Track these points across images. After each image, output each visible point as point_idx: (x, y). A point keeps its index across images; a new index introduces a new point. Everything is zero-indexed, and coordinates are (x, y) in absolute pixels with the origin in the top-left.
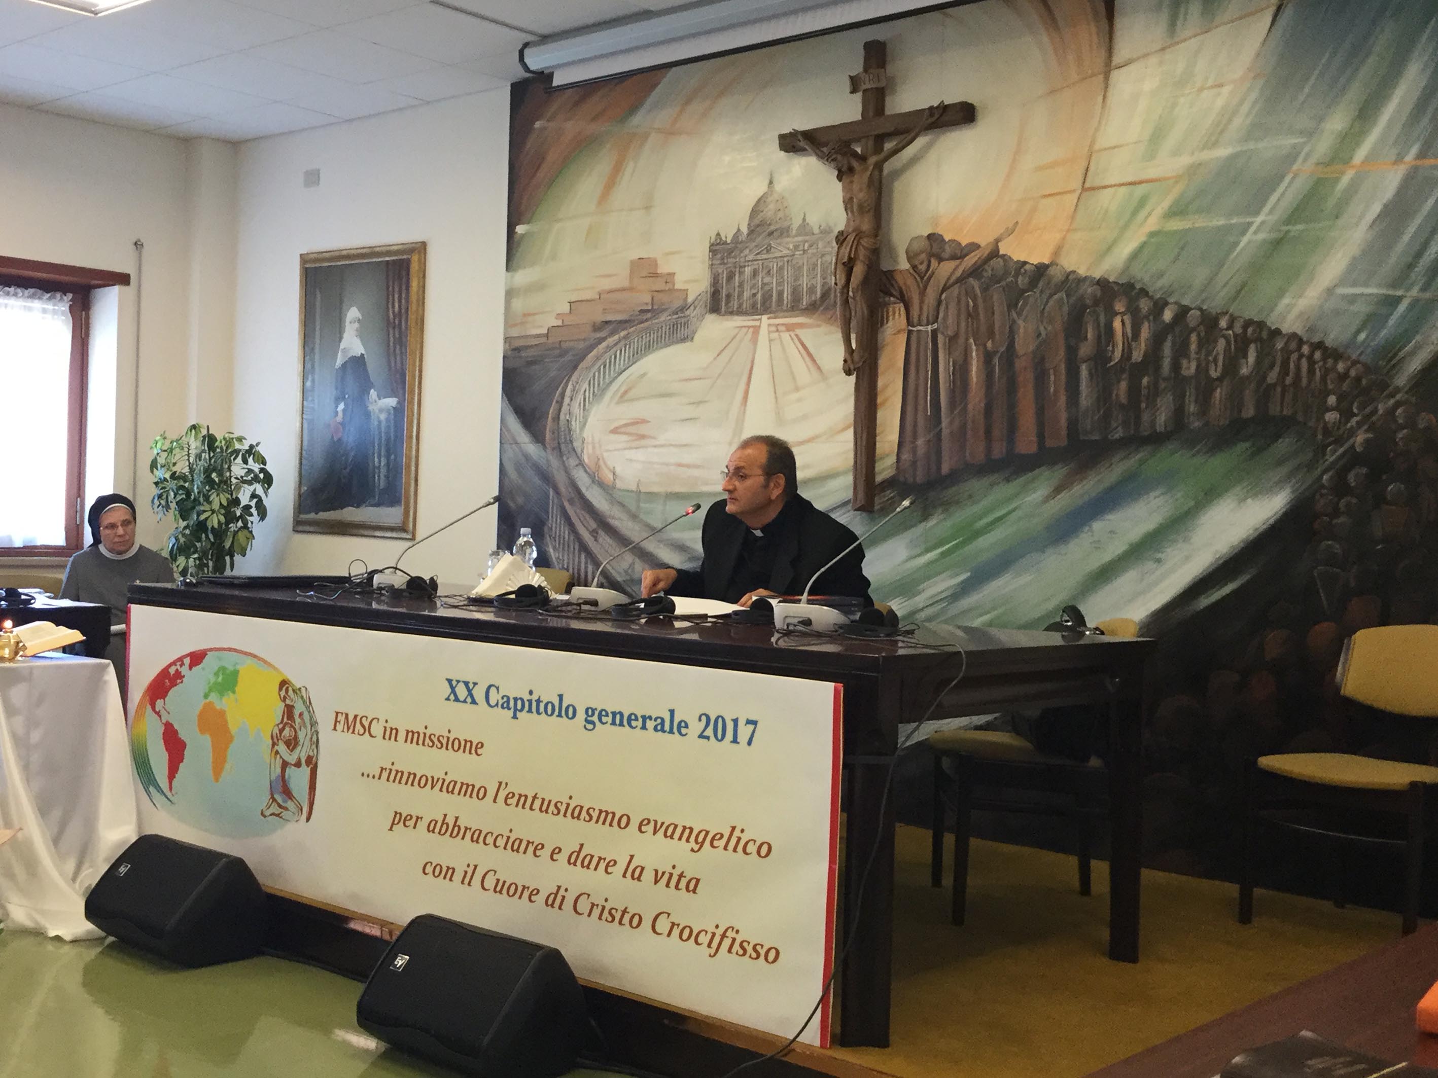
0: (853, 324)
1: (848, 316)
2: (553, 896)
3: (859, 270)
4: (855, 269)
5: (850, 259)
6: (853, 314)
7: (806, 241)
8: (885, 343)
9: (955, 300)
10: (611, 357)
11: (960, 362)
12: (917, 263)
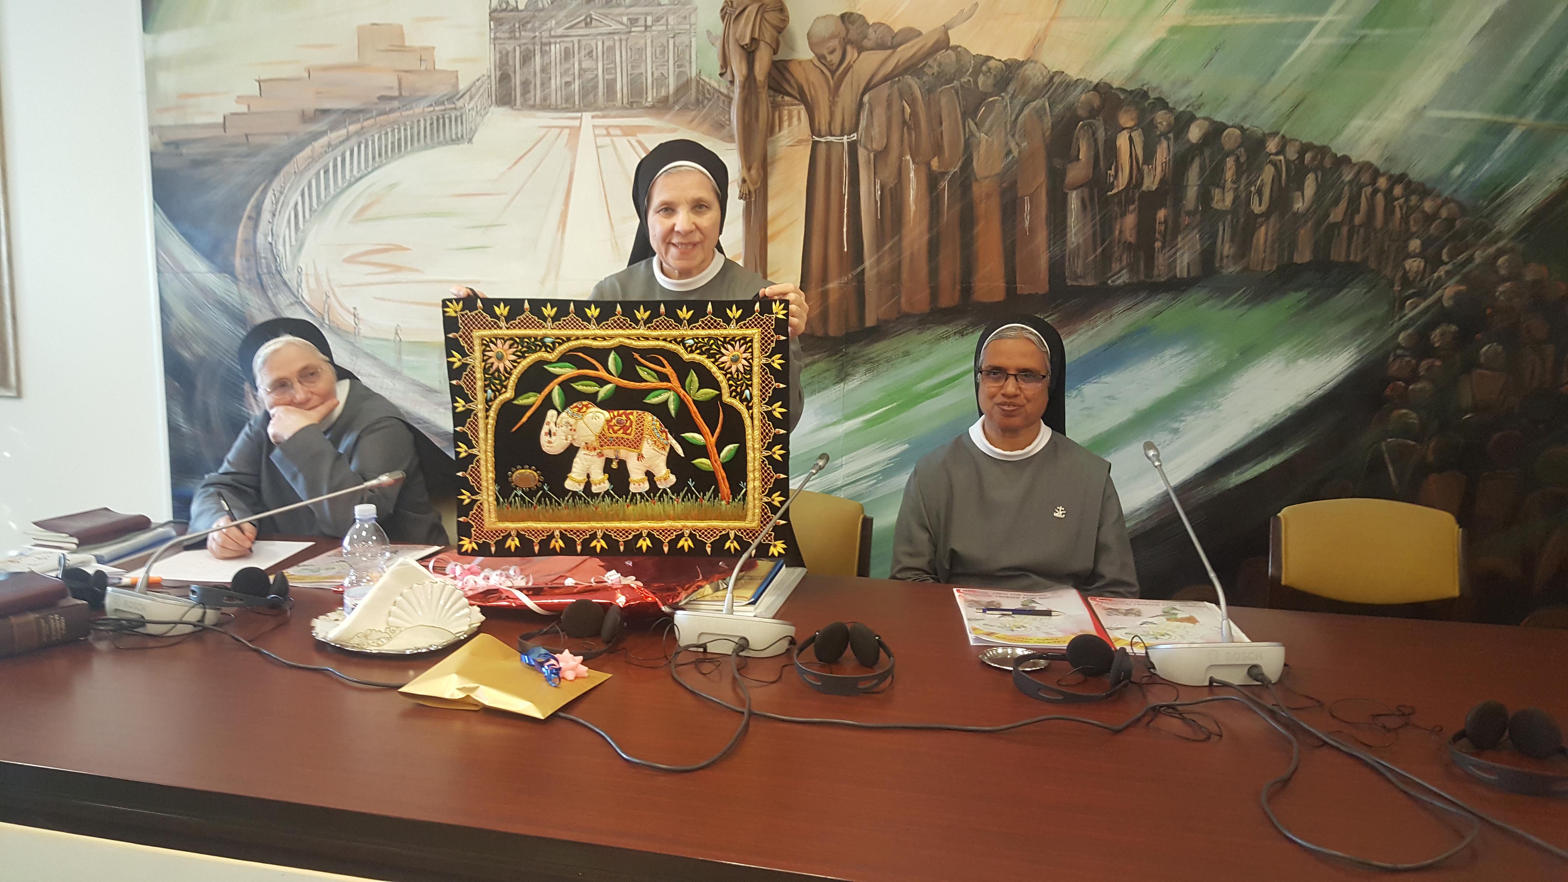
3: (765, 56)
4: (758, 55)
5: (752, 40)
8: (777, 157)
9: (884, 103)
10: (336, 159)
11: (892, 185)
12: (825, 52)
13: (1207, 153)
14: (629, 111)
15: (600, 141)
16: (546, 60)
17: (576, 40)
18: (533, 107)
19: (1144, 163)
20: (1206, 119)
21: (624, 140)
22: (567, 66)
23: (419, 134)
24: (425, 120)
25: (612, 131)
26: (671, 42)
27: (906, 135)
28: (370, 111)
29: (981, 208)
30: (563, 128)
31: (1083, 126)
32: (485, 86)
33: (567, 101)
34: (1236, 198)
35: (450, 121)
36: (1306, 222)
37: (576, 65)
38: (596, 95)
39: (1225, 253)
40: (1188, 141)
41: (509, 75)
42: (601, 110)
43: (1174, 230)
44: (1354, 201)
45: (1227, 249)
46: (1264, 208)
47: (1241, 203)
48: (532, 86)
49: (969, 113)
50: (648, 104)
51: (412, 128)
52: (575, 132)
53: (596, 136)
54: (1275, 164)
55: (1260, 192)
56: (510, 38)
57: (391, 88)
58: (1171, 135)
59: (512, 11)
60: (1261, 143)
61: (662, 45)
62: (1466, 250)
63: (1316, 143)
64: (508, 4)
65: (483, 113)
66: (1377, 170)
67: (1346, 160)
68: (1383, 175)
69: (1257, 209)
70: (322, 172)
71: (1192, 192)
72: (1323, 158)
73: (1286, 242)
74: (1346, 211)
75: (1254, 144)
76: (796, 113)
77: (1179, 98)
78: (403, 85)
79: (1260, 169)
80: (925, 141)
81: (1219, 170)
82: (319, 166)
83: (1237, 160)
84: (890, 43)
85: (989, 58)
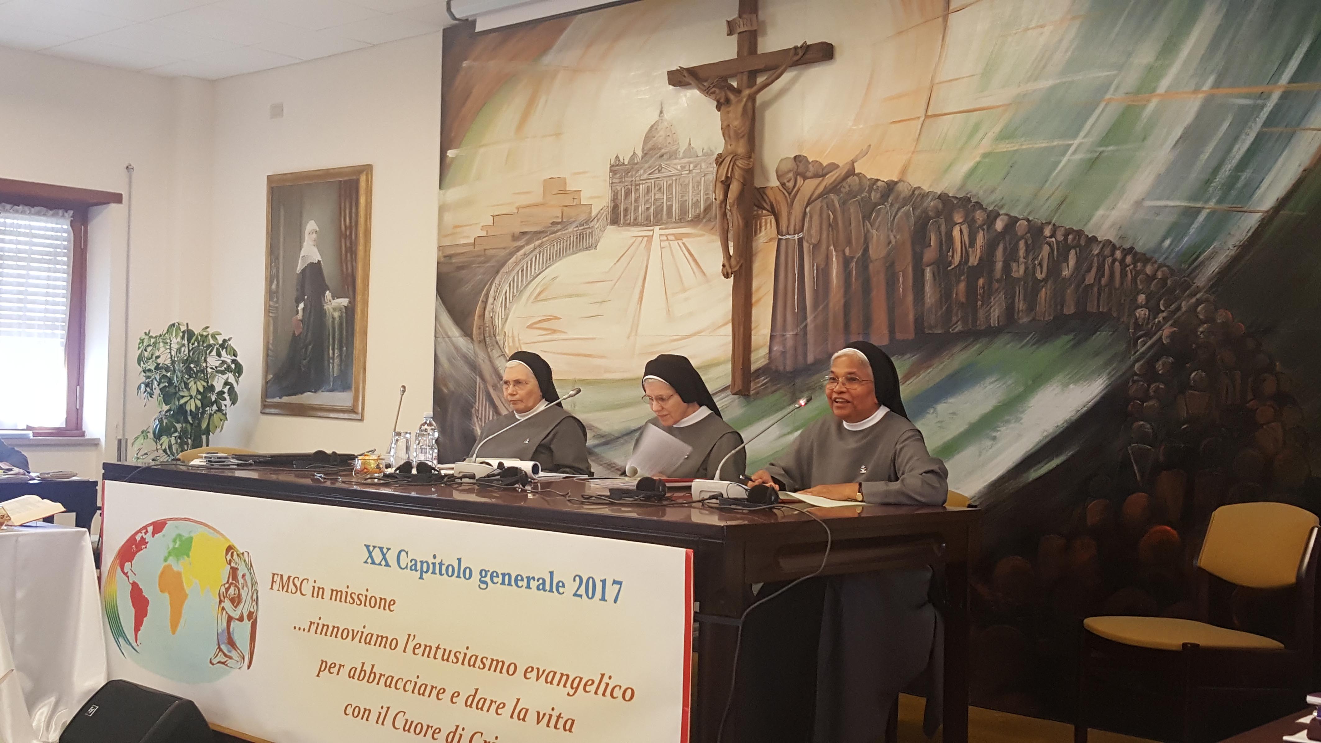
0: (731, 233)
1: (726, 227)
3: (735, 187)
4: (731, 186)
5: (727, 177)
6: (731, 225)
7: (692, 162)
8: (759, 249)
9: (818, 212)
10: (528, 263)
11: (823, 266)
12: (785, 181)
13: (1007, 238)
14: (679, 224)
15: (663, 244)
16: (638, 195)
17: (653, 181)
18: (629, 224)
19: (969, 247)
20: (1006, 214)
21: (676, 242)
22: (647, 198)
23: (570, 245)
24: (574, 236)
26: (702, 179)
27: (831, 233)
28: (547, 232)
29: (874, 281)
30: (644, 236)
31: (932, 223)
32: (606, 213)
33: (647, 220)
34: (1026, 269)
35: (586, 236)
36: (1070, 285)
37: (653, 197)
38: (662, 214)
39: (1020, 308)
40: (996, 230)
41: (618, 205)
42: (665, 224)
43: (989, 292)
44: (1101, 268)
45: (1021, 305)
46: (1044, 275)
47: (1029, 272)
48: (629, 212)
50: (690, 219)
51: (566, 242)
52: (650, 239)
53: (661, 241)
54: (1049, 244)
55: (1040, 264)
56: (620, 182)
57: (558, 217)
58: (985, 227)
59: (621, 166)
60: (1041, 229)
61: (698, 182)
62: (1176, 301)
63: (1075, 228)
64: (619, 161)
65: (603, 229)
66: (1114, 246)
67: (1094, 239)
68: (1119, 249)
69: (1039, 276)
70: (520, 271)
71: (999, 265)
72: (1079, 238)
73: (1058, 299)
74: (1096, 277)
75: (1036, 230)
76: (769, 221)
77: (989, 201)
78: (564, 214)
79: (1041, 248)
80: (842, 236)
81: (1015, 249)
82: (518, 267)
83: (1026, 242)
84: (821, 172)
85: (878, 180)
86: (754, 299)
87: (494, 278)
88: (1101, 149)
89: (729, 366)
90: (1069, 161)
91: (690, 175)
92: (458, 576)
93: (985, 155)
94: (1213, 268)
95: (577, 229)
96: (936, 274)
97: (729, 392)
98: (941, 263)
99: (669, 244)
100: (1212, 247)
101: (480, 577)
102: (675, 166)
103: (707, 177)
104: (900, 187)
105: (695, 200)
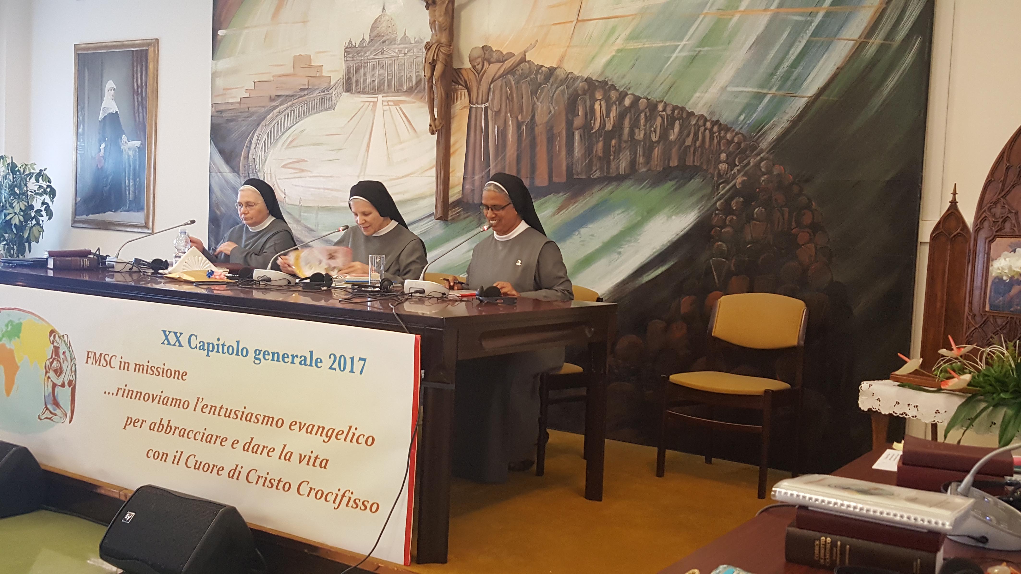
0: (436, 103)
1: (432, 97)
2: (233, 471)
3: (439, 67)
4: (436, 67)
5: (433, 60)
6: (436, 96)
7: (406, 48)
8: (456, 114)
9: (499, 88)
10: (282, 119)
11: (502, 128)
12: (476, 64)
13: (633, 111)
14: (397, 94)
15: (385, 108)
16: (366, 70)
17: (377, 60)
18: (359, 92)
19: (606, 117)
20: (632, 94)
21: (394, 107)
22: (373, 73)
23: (314, 106)
24: (317, 100)
25: (390, 103)
26: (415, 60)
27: (508, 104)
28: (296, 96)
29: (538, 139)
30: (370, 102)
31: (581, 99)
32: (341, 83)
33: (373, 89)
34: (645, 134)
35: (327, 100)
36: (675, 145)
37: (377, 73)
38: (384, 86)
39: (640, 162)
40: (625, 105)
41: (351, 78)
42: (386, 93)
43: (619, 150)
44: (696, 135)
45: (641, 160)
46: (657, 139)
47: (647, 136)
48: (359, 83)
49: (534, 93)
50: (404, 90)
51: (312, 103)
52: (375, 103)
53: (383, 106)
54: (662, 117)
55: (655, 131)
56: (352, 60)
57: (305, 85)
58: (617, 103)
59: (353, 48)
60: (656, 106)
61: (411, 62)
62: (746, 159)
63: (679, 105)
64: (352, 44)
65: (340, 96)
66: (706, 119)
67: (692, 114)
68: (709, 121)
69: (654, 139)
70: (276, 124)
71: (626, 131)
72: (682, 113)
73: (666, 156)
74: (693, 140)
75: (652, 106)
76: (463, 93)
77: (620, 84)
78: (310, 83)
79: (655, 119)
80: (516, 107)
81: (637, 120)
82: (275, 122)
83: (645, 115)
84: (502, 60)
85: (542, 66)
86: (451, 151)
87: (256, 130)
88: (699, 49)
89: (434, 199)
90: (677, 57)
91: (405, 57)
92: (237, 354)
93: (619, 51)
94: (772, 136)
95: (320, 94)
96: (582, 135)
97: (433, 217)
98: (586, 128)
99: (389, 108)
100: (772, 121)
101: (254, 355)
102: (394, 50)
103: (418, 59)
104: (558, 72)
105: (408, 76)
